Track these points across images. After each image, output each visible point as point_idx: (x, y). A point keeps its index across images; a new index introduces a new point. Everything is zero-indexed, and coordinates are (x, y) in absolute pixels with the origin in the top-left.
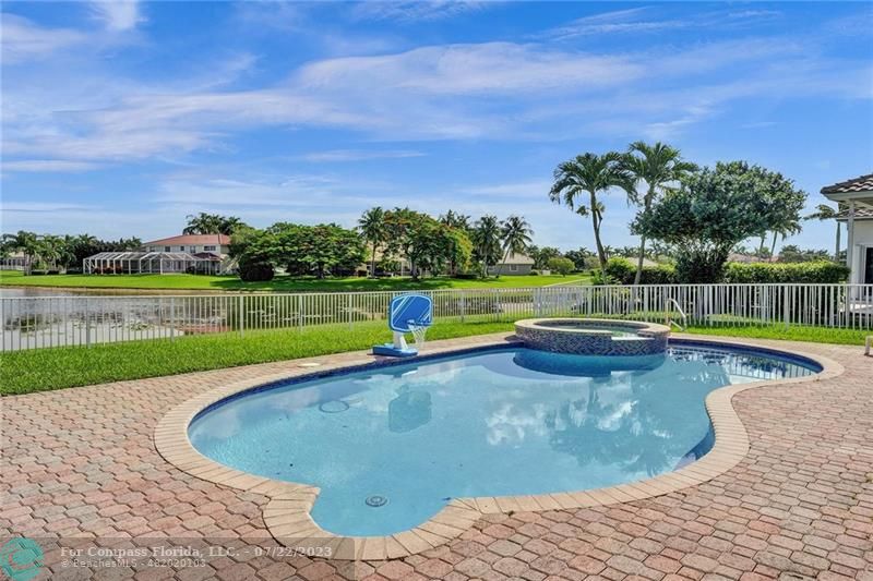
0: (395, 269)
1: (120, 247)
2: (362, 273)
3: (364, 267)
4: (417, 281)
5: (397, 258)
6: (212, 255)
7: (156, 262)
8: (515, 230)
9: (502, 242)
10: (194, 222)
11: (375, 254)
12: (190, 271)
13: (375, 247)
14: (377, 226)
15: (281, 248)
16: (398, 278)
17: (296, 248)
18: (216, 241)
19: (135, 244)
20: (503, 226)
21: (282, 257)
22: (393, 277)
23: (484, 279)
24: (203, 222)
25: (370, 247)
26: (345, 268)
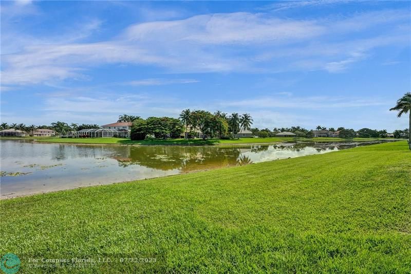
0: (197, 135)
1: (90, 127)
2: (182, 137)
3: (183, 135)
4: (205, 140)
5: (196, 131)
6: (125, 130)
7: (101, 133)
8: (246, 120)
9: (240, 124)
10: (121, 118)
11: (187, 129)
12: (115, 136)
13: (187, 126)
14: (187, 116)
15: (146, 126)
16: (198, 139)
17: (153, 126)
18: (127, 124)
19: (95, 127)
20: (241, 118)
21: (148, 131)
22: (195, 138)
23: (233, 139)
24: (125, 118)
25: (185, 126)
26: (175, 134)
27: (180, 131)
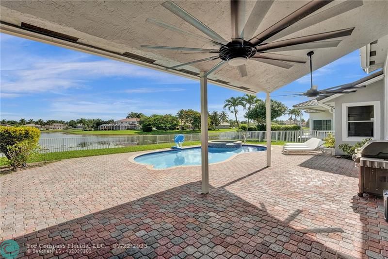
0: (188, 127)
1: (109, 122)
2: (178, 129)
3: (179, 127)
4: (194, 131)
5: (188, 124)
6: (134, 124)
7: (119, 127)
8: (223, 116)
9: (220, 119)
11: (182, 123)
12: (128, 129)
13: (182, 121)
14: (183, 115)
15: (154, 122)
16: (189, 130)
17: (158, 122)
18: (135, 120)
19: (112, 121)
20: (220, 114)
21: (154, 125)
22: (187, 130)
23: (214, 130)
25: (180, 121)
26: (173, 127)
27: (176, 125)
